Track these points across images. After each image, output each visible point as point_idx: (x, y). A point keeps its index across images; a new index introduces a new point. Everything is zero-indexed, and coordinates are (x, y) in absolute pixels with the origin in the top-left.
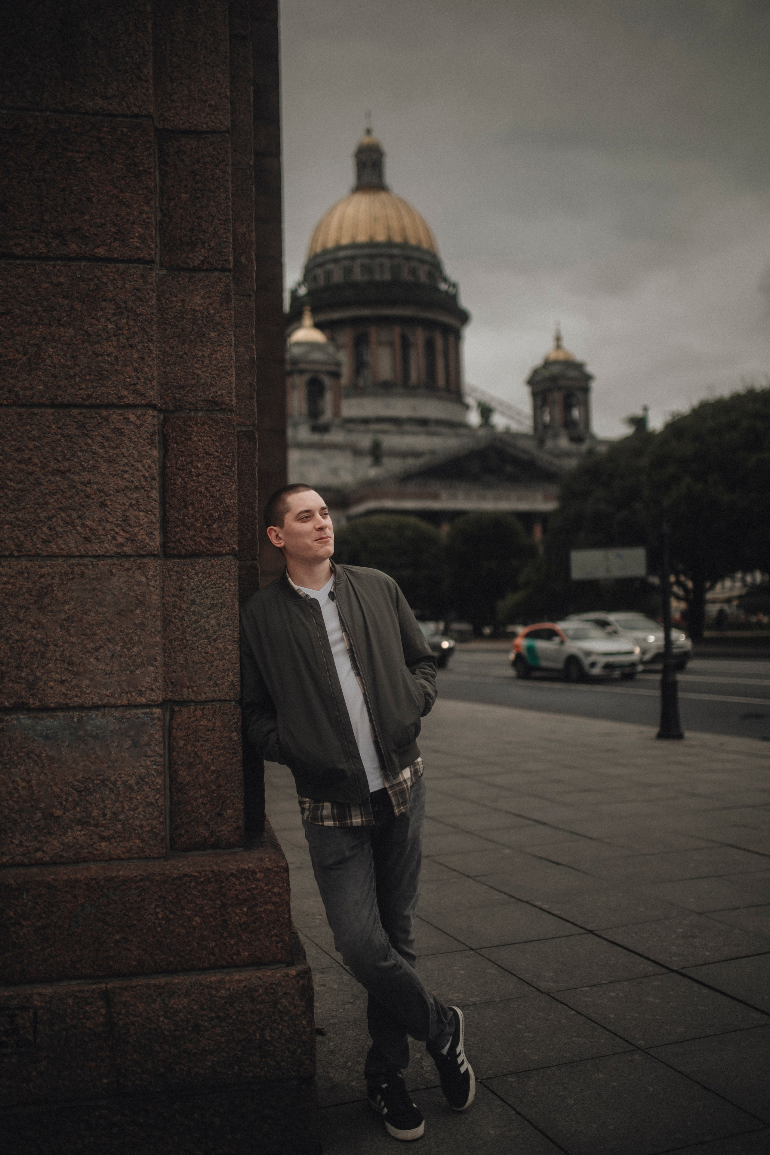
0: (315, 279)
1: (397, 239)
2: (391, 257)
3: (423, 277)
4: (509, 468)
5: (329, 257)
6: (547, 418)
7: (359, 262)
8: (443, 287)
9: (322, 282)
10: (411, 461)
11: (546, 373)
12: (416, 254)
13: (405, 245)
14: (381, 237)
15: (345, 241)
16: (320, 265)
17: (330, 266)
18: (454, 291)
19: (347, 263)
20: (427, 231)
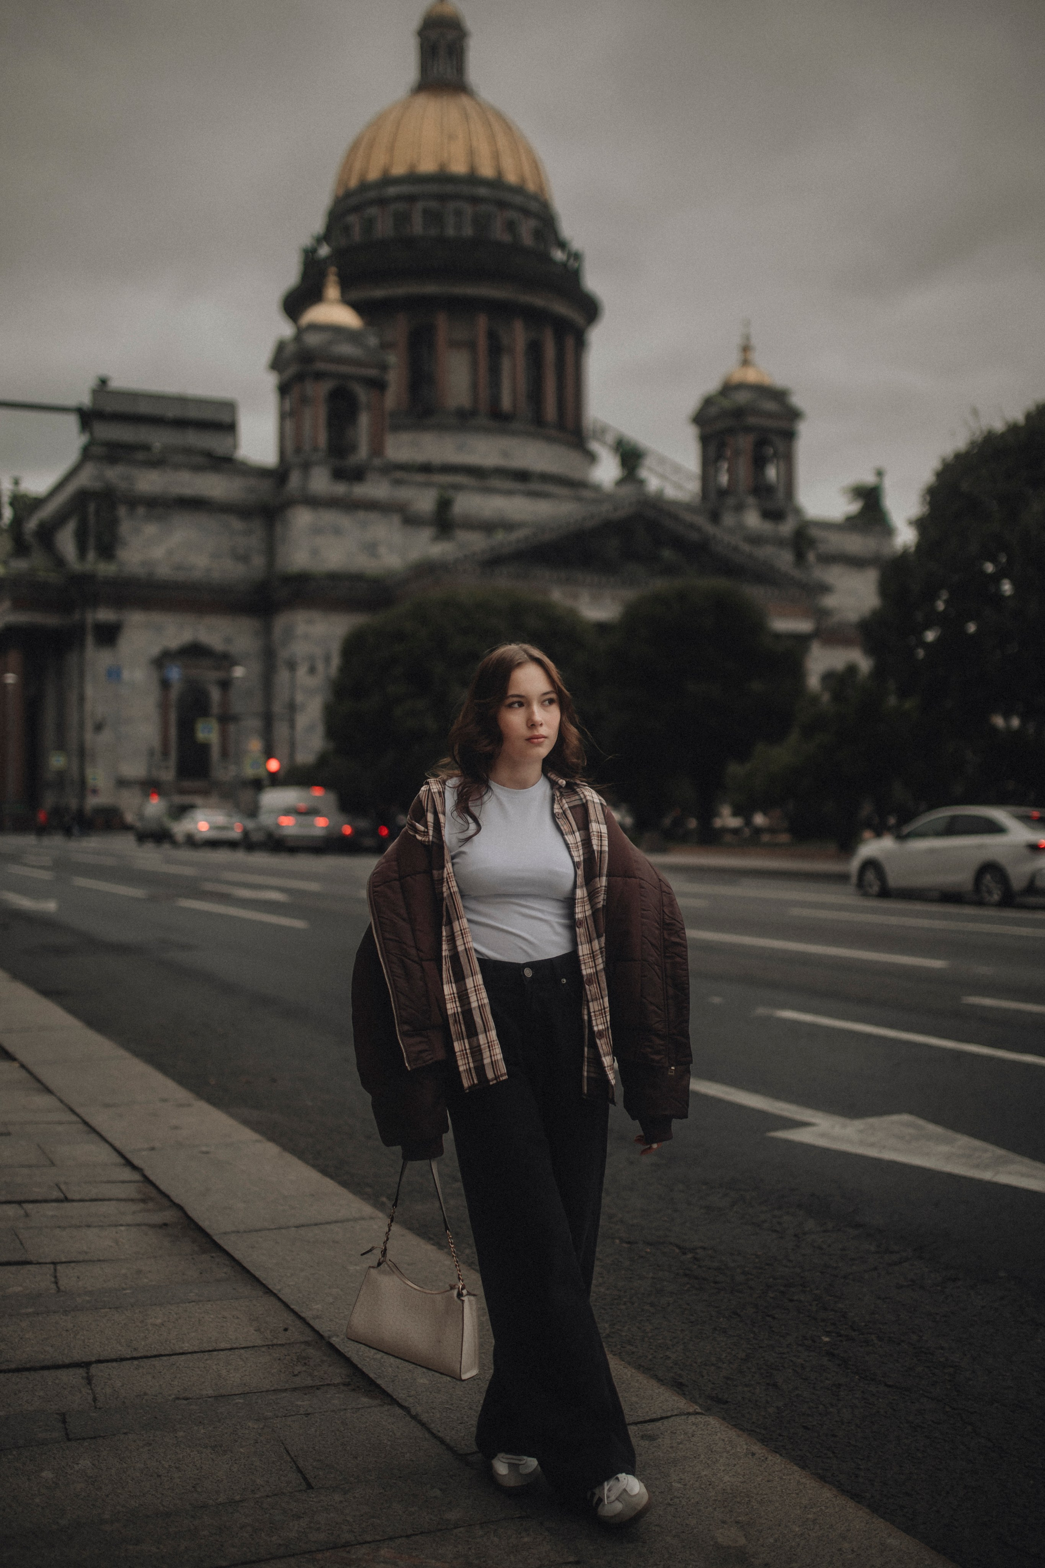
0: (347, 229)
1: (487, 171)
2: (475, 200)
3: (527, 239)
4: (667, 554)
5: (372, 194)
6: (724, 479)
7: (420, 206)
8: (559, 255)
9: (357, 235)
10: (500, 536)
11: (726, 403)
12: (518, 200)
13: (497, 183)
14: (459, 167)
15: (399, 170)
16: (357, 209)
17: (373, 211)
18: (576, 265)
19: (401, 206)
20: (536, 165)
